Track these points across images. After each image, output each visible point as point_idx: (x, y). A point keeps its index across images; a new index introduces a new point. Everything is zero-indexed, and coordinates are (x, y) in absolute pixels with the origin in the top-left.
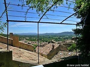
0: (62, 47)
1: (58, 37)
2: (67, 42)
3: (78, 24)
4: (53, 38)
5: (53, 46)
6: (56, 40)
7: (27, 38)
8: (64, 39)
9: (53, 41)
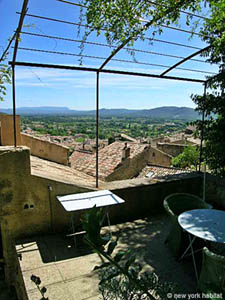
0: (154, 155)
1: (139, 123)
2: (169, 141)
3: (209, 82)
4: (124, 128)
5: (127, 151)
6: (135, 133)
7: (37, 125)
8: (161, 130)
9: (122, 135)
